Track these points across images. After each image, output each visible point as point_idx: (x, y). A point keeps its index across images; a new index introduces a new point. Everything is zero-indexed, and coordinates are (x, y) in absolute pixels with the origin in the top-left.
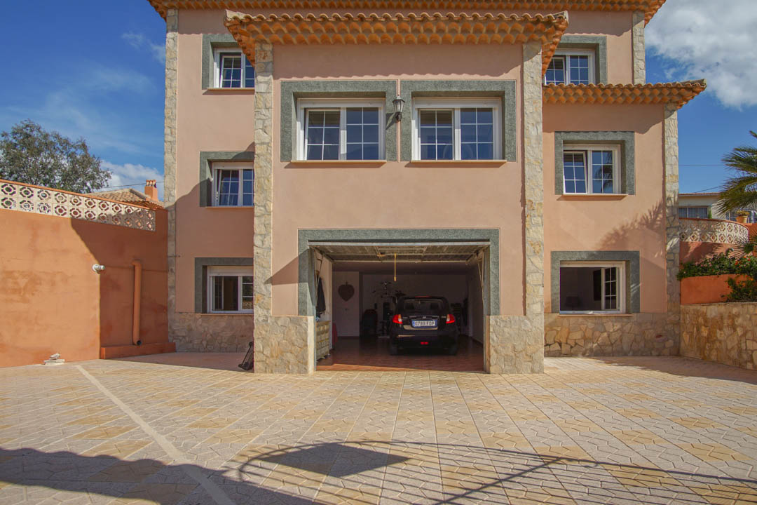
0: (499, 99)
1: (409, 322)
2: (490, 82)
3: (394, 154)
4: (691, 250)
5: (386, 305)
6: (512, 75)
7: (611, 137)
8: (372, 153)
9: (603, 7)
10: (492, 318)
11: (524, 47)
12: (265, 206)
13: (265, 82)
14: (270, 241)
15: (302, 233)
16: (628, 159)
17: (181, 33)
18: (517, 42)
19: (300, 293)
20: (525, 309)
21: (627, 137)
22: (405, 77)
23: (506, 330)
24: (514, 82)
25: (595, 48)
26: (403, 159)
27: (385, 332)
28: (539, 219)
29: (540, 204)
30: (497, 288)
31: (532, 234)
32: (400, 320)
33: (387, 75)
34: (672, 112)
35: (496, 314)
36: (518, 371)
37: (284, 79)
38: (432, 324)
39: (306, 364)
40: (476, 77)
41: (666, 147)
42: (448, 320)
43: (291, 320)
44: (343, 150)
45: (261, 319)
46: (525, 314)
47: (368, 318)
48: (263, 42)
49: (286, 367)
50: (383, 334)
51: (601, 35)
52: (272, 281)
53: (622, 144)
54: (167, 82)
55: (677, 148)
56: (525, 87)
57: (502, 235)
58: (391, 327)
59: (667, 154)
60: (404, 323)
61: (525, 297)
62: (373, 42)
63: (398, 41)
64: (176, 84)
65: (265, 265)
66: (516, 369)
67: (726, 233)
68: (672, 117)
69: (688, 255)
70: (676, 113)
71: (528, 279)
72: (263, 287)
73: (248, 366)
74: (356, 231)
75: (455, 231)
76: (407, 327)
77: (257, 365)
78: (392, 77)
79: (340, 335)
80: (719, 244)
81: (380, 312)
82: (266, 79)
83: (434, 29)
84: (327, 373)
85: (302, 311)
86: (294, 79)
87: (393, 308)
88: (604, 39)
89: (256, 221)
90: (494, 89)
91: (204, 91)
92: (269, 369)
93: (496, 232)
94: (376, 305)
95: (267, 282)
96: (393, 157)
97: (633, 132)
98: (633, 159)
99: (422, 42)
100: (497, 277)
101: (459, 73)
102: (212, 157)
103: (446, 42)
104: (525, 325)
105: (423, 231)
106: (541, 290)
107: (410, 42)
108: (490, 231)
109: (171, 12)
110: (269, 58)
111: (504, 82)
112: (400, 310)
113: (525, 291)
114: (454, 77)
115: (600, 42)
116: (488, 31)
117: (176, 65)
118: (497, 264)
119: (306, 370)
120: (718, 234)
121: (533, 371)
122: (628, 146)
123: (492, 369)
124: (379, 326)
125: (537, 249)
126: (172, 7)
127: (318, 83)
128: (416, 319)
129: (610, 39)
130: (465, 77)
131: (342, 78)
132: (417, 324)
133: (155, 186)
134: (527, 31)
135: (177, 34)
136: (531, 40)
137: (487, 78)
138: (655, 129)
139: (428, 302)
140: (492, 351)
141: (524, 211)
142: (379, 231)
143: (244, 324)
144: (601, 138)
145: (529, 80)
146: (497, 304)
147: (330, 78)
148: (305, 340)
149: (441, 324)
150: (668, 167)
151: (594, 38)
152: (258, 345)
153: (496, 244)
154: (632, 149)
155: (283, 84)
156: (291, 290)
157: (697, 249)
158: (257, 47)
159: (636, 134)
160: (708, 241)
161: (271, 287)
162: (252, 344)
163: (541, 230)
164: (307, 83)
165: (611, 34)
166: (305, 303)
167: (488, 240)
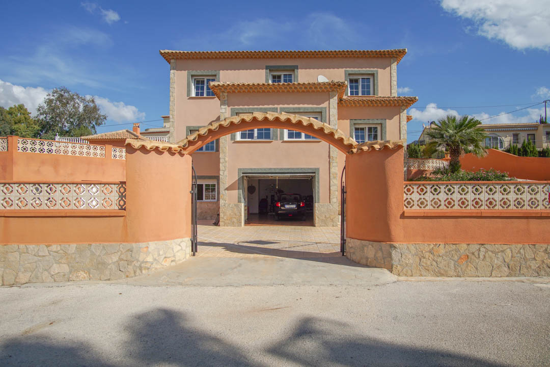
0: (320, 114)
1: (283, 206)
2: (316, 108)
3: (277, 137)
4: (413, 173)
5: (273, 196)
6: (325, 105)
7: (376, 122)
8: (268, 136)
9: (376, 56)
10: (316, 204)
11: (330, 93)
12: (224, 159)
13: (224, 108)
14: (226, 173)
15: (239, 170)
16: (383, 131)
17: (177, 70)
18: (327, 91)
19: (239, 194)
20: (330, 201)
21: (383, 122)
22: (281, 106)
23: (322, 209)
24: (326, 108)
25: (373, 75)
26: (280, 139)
27: (272, 210)
28: (336, 164)
29: (336, 158)
30: (318, 192)
31: (332, 170)
32: (279, 205)
33: (274, 105)
34: (404, 110)
35: (318, 202)
36: (327, 226)
37: (232, 107)
38: (294, 206)
39: (241, 223)
40: (310, 106)
41: (401, 126)
42: (301, 205)
43: (235, 205)
44: (256, 135)
45: (223, 204)
46: (330, 202)
47: (263, 204)
48: (223, 92)
49: (233, 224)
50: (271, 212)
51: (376, 69)
52: (227, 189)
53: (381, 124)
54: (171, 94)
55: (406, 126)
56: (330, 110)
57: (320, 170)
58: (275, 208)
59: (401, 129)
60: (281, 206)
61: (330, 196)
62: (268, 92)
63: (278, 91)
64: (175, 94)
65: (224, 182)
66: (326, 225)
67: (431, 165)
68: (404, 112)
69: (411, 176)
70: (406, 111)
71: (331, 188)
72: (223, 191)
73: (217, 224)
74: (261, 169)
75: (302, 169)
76: (282, 208)
77: (221, 223)
78: (276, 106)
79: (250, 212)
80: (426, 170)
81: (269, 200)
82: (225, 107)
83: (293, 88)
84: (249, 227)
85: (239, 201)
86: (236, 107)
87: (276, 198)
88: (377, 71)
89: (221, 165)
90: (318, 110)
91: (188, 98)
92: (225, 225)
93: (318, 169)
94: (267, 196)
95: (225, 190)
96: (276, 139)
97: (386, 119)
98: (386, 131)
99: (288, 91)
100: (318, 187)
101: (304, 104)
102: (192, 129)
103: (298, 91)
104: (330, 207)
105: (288, 169)
106: (337, 193)
107: (283, 92)
108: (316, 169)
109: (172, 61)
110: (226, 99)
111: (322, 108)
112: (279, 200)
113: (330, 193)
114: (301, 106)
115: (375, 73)
116: (315, 88)
117: (175, 86)
118: (318, 182)
119: (241, 225)
120: (426, 166)
121: (333, 226)
122: (383, 126)
123: (316, 225)
124: (269, 207)
125: (335, 176)
126: (173, 59)
127: (246, 108)
128: (286, 204)
129: (380, 71)
130: (306, 106)
131: (256, 107)
132: (287, 206)
133: (139, 127)
134: (331, 88)
135: (175, 71)
136: (333, 91)
137: (315, 106)
138: (396, 118)
139: (293, 197)
140: (316, 218)
141: (330, 161)
142: (270, 169)
143: (206, 206)
144: (371, 122)
145: (332, 107)
146: (319, 198)
147: (251, 107)
148: (241, 213)
149: (298, 206)
150: (402, 135)
151: (372, 71)
152: (221, 215)
153: (318, 174)
154: (385, 127)
155: (231, 109)
156: (235, 193)
157: (415, 173)
158: (221, 94)
159: (387, 120)
160: (421, 169)
161: (226, 191)
162: (219, 215)
163: (337, 168)
164: (241, 108)
165: (380, 68)
166: (241, 198)
167: (315, 173)
